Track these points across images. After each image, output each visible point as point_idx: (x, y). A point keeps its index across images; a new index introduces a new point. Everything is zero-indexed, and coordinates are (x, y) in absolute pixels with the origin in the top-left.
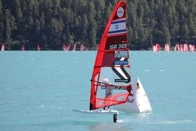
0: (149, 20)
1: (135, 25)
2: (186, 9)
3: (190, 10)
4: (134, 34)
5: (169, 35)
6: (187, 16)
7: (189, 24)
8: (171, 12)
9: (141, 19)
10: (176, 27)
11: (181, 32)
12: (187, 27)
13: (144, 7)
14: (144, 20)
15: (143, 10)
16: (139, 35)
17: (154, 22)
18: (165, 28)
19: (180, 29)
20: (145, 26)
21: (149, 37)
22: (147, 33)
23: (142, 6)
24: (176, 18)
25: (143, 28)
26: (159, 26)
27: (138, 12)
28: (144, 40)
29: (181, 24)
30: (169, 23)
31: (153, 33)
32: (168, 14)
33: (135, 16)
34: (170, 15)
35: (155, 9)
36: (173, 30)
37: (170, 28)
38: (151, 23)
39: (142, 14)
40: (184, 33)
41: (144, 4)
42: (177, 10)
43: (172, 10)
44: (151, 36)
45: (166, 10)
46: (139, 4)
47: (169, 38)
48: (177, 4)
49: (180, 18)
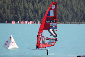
0: (12, 11)
1: (6, 13)
2: (27, 7)
3: (29, 7)
4: (6, 17)
5: (20, 17)
6: (28, 10)
7: (28, 13)
8: (21, 8)
9: (9, 10)
10: (23, 14)
11: (25, 16)
12: (27, 14)
13: (10, 6)
14: (10, 11)
15: (9, 7)
16: (8, 17)
17: (14, 12)
18: (19, 14)
19: (25, 15)
20: (10, 13)
21: (12, 18)
22: (11, 16)
23: (9, 5)
24: (23, 10)
25: (9, 14)
26: (16, 13)
27: (8, 8)
28: (10, 19)
29: (25, 13)
30: (21, 12)
31: (14, 16)
32: (20, 8)
33: (6, 9)
34: (21, 9)
35: (14, 6)
36: (22, 15)
37: (21, 14)
38: (13, 12)
39: (9, 8)
40: (27, 16)
41: (10, 4)
42: (24, 7)
43: (22, 7)
44: (13, 17)
45: (19, 7)
46: (8, 4)
47: (20, 18)
48: (24, 4)
49: (25, 10)
